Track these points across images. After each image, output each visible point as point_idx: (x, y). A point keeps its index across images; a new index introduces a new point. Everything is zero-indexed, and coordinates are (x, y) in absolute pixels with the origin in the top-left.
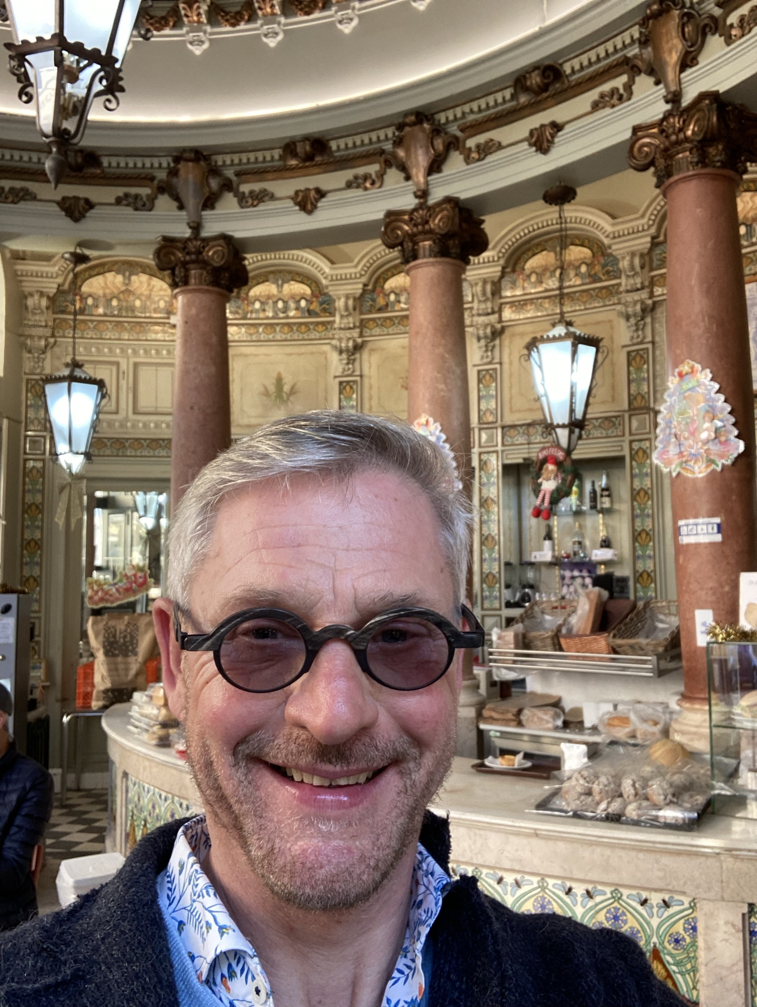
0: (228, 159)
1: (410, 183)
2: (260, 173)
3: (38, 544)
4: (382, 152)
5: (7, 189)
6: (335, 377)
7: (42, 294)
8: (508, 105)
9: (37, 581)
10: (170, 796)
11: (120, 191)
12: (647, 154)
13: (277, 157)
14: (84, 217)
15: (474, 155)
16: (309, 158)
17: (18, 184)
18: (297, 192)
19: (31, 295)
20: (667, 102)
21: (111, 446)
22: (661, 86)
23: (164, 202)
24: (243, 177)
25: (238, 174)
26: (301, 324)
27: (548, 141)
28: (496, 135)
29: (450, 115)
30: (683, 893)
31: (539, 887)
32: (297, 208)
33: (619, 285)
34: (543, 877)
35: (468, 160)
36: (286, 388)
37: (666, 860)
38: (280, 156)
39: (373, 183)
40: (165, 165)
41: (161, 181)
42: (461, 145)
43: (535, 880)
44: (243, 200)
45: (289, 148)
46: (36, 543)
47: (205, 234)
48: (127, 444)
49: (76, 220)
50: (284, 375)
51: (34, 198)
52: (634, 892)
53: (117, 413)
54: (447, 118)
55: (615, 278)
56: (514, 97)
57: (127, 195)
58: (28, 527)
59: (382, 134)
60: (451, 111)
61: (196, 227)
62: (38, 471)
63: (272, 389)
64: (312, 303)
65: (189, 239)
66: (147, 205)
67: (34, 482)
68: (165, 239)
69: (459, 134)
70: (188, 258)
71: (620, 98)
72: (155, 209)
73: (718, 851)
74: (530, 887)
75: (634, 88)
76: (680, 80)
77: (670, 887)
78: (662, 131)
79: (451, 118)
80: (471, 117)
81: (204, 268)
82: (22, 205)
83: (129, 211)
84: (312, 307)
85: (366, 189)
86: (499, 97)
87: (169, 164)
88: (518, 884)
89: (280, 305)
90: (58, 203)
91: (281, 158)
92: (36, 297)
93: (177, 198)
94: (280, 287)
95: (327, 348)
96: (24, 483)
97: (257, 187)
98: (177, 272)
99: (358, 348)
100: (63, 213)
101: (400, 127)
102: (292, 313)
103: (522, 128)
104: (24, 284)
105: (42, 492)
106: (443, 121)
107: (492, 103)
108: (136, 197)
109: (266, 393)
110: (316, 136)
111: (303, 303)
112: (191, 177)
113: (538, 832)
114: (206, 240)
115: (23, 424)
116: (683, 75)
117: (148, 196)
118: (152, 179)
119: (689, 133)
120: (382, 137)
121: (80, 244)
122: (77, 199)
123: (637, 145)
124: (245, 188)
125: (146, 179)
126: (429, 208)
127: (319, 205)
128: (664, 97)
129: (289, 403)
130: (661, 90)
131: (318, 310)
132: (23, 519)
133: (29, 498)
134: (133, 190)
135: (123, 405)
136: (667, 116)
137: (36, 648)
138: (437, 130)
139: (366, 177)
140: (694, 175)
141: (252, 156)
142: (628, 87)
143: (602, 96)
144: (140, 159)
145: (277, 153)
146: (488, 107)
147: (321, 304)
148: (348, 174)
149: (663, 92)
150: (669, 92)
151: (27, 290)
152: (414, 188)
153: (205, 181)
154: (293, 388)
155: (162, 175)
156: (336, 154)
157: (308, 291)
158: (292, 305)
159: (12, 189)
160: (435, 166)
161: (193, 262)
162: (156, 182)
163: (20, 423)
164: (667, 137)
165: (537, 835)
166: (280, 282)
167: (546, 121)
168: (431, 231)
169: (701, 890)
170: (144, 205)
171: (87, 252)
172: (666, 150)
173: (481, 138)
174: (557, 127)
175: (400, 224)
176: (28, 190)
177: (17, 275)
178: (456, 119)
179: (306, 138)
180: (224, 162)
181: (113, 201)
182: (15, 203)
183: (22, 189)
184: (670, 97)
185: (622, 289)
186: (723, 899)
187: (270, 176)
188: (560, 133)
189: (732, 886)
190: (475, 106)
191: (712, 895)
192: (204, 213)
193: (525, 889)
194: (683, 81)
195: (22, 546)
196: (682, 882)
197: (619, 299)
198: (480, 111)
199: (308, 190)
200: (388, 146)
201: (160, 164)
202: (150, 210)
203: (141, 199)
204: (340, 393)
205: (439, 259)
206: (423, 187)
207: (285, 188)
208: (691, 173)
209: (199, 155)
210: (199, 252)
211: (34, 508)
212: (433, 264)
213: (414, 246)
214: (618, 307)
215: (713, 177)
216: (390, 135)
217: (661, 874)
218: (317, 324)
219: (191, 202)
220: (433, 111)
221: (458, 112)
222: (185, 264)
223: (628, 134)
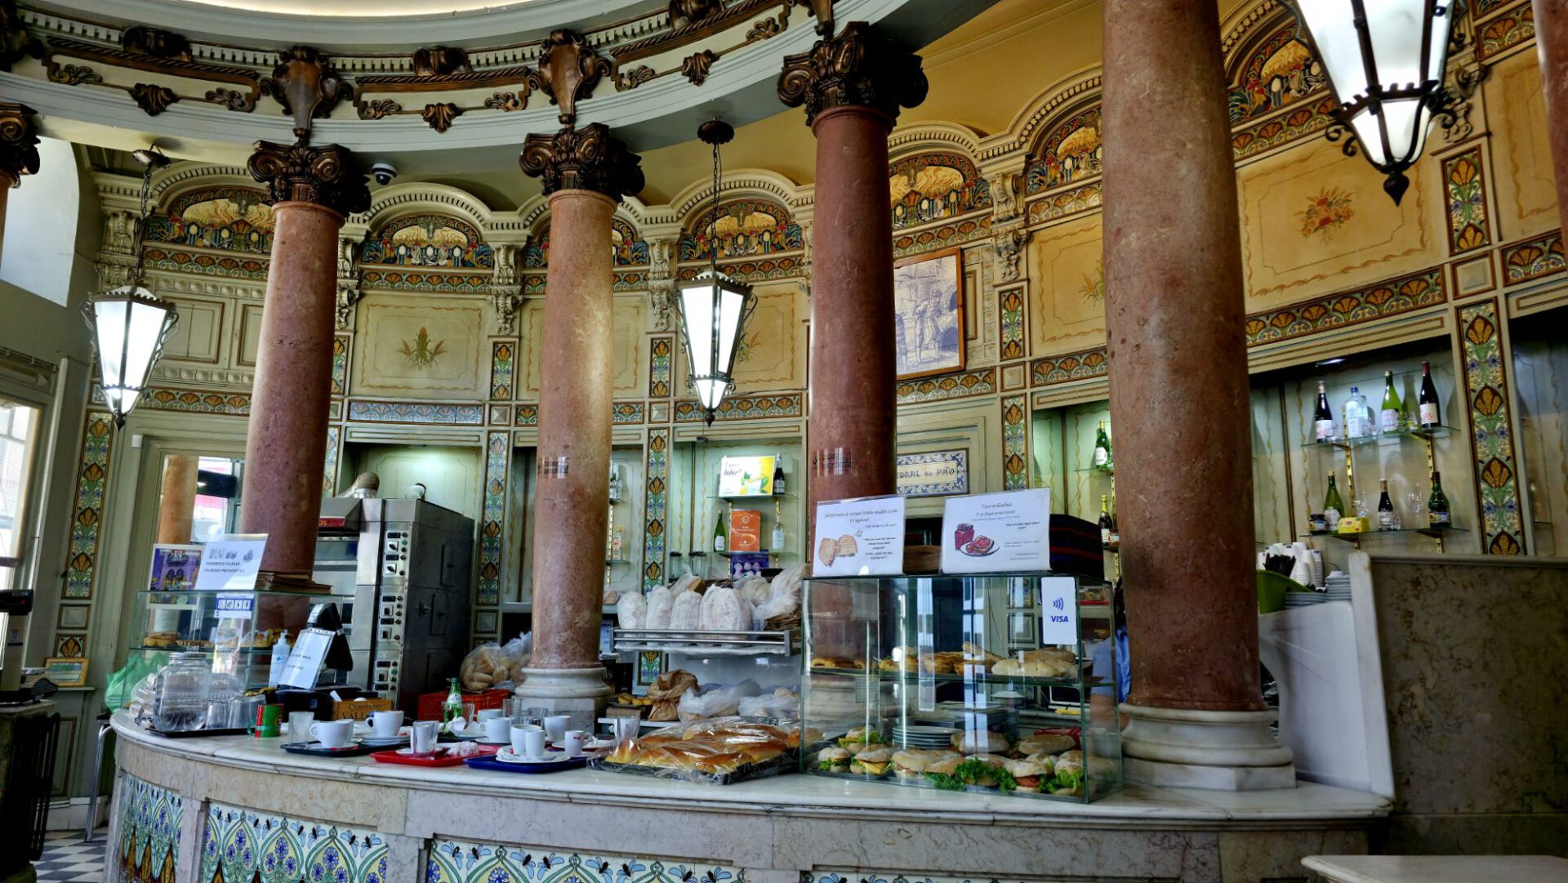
0: (349, 63)
1: (557, 106)
2: (386, 83)
3: (95, 515)
4: (528, 71)
5: (62, 67)
6: (489, 337)
7: (129, 216)
8: (665, 31)
9: (90, 560)
10: (163, 791)
11: (214, 86)
12: (798, 87)
13: (406, 66)
14: (163, 110)
15: (626, 81)
16: (444, 70)
17: (78, 63)
18: (428, 107)
19: (115, 215)
20: (819, 33)
21: (205, 400)
22: (815, 17)
23: (268, 103)
24: (366, 85)
25: (359, 81)
26: (452, 276)
27: (702, 71)
28: (650, 62)
29: (602, 36)
30: (730, 863)
31: (571, 865)
32: (428, 124)
33: (803, 255)
34: (576, 853)
35: (619, 87)
36: (431, 346)
37: (714, 822)
38: (411, 65)
39: (516, 104)
40: (271, 61)
41: (264, 80)
42: (613, 70)
43: (567, 857)
44: (363, 110)
45: (422, 57)
46: (94, 513)
47: (315, 142)
48: (225, 400)
49: (153, 113)
50: (428, 331)
51: (100, 81)
52: (677, 865)
53: (216, 362)
54: (599, 40)
55: (798, 248)
56: (669, 22)
57: (220, 91)
58: (84, 493)
59: (527, 51)
60: (603, 33)
61: (305, 135)
62: (105, 425)
63: (413, 346)
64: (467, 253)
65: (293, 148)
66: (249, 104)
67: (98, 438)
68: (263, 144)
69: (611, 58)
70: (291, 170)
71: (776, 30)
72: (256, 110)
73: (768, 807)
74: (560, 867)
75: (789, 19)
76: (832, 11)
77: (715, 856)
78: (813, 64)
79: (603, 40)
80: (624, 42)
81: (310, 183)
82: (81, 88)
83: (223, 111)
84: (467, 258)
85: (508, 109)
86: (654, 21)
87: (276, 61)
88: (547, 863)
89: (430, 251)
90: (130, 91)
91: (411, 68)
92: (121, 219)
93: (282, 99)
94: (431, 232)
95: (480, 304)
96: (84, 440)
97: (381, 97)
98: (276, 183)
99: (517, 306)
100: (136, 103)
101: (547, 44)
102: (442, 262)
103: (675, 57)
104: (106, 202)
105: (108, 451)
106: (594, 42)
107: (646, 28)
108: (233, 94)
109: (406, 351)
110: (453, 46)
111: (457, 252)
112: (303, 80)
113: (571, 796)
114: (317, 151)
115: (91, 368)
116: (835, 6)
117: (247, 94)
118: (257, 76)
119: (838, 67)
120: (528, 55)
121: (159, 143)
122: (155, 88)
123: (788, 77)
124: (367, 97)
125: (249, 76)
126: (575, 135)
127: (454, 122)
128: (816, 27)
129: (433, 363)
130: (814, 21)
131: (474, 261)
132: (79, 484)
133: (89, 458)
134: (230, 87)
135: (224, 354)
136: (818, 45)
137: (81, 643)
138: (588, 50)
139: (508, 97)
140: (841, 111)
141: (378, 62)
142: (784, 18)
143: (758, 27)
144: (241, 52)
145: (407, 62)
146: (642, 32)
147: (478, 254)
148: (489, 92)
149: (816, 23)
150: (820, 23)
151: (110, 210)
152: (559, 112)
153: (319, 84)
154: (438, 346)
155: (268, 73)
156: (477, 69)
157: (464, 239)
158: (443, 253)
159: (69, 68)
160: (585, 91)
161: (295, 174)
162: (259, 81)
163: (87, 365)
164: (818, 70)
165: (570, 800)
166: (431, 227)
167: (701, 51)
168: (575, 160)
169: (748, 858)
170: (243, 104)
171: (167, 153)
172: (816, 84)
173: (634, 65)
174: (712, 57)
175: (542, 149)
176: (91, 71)
177: (98, 189)
178: (608, 42)
179: (440, 48)
180: (344, 65)
181: (203, 96)
182: (74, 85)
183: (84, 69)
184: (821, 28)
185: (804, 260)
186: (773, 867)
187: (398, 86)
188: (714, 64)
189: (783, 851)
190: (628, 29)
191: (761, 863)
192: (315, 120)
193: (555, 868)
194: (836, 12)
195: (73, 516)
196: (729, 849)
197: (801, 271)
198: (634, 35)
199: (440, 105)
200: (534, 65)
201: (265, 61)
202: (250, 111)
203: (240, 97)
204: (494, 355)
205: (583, 191)
206: (569, 111)
207: (416, 101)
208: (838, 109)
209: (311, 54)
210: (305, 163)
211: (94, 470)
212: (577, 196)
213: (556, 175)
214: (799, 279)
215: (860, 115)
216: (537, 54)
217: (706, 840)
218: (472, 277)
219: (302, 105)
220: (585, 31)
221: (611, 34)
222: (286, 176)
223: (778, 69)
